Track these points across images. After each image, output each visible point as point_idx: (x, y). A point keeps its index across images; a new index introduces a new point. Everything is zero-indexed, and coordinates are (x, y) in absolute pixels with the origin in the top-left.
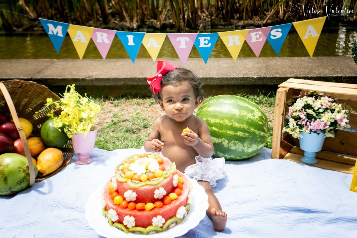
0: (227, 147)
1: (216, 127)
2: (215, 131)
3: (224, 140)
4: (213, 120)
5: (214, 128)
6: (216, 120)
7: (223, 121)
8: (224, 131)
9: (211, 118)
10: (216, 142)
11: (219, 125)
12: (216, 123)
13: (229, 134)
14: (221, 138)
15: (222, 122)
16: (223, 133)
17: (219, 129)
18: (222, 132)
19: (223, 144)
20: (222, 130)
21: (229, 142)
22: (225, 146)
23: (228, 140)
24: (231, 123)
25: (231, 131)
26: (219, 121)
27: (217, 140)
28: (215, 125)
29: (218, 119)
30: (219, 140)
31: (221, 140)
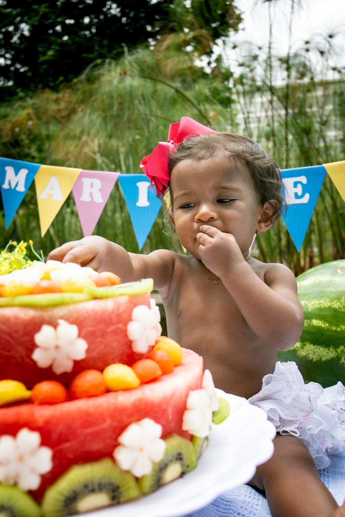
1: (322, 318)
2: (319, 329)
4: (312, 303)
5: (316, 322)
6: (322, 301)
7: (338, 304)
8: (342, 326)
9: (307, 300)
10: (324, 359)
11: (328, 313)
12: (320, 309)
14: (336, 347)
15: (336, 305)
16: (341, 332)
17: (331, 324)
18: (339, 329)
20: (337, 326)
26: (329, 304)
27: (325, 353)
28: (320, 314)
29: (327, 300)
30: (330, 353)
31: (336, 351)
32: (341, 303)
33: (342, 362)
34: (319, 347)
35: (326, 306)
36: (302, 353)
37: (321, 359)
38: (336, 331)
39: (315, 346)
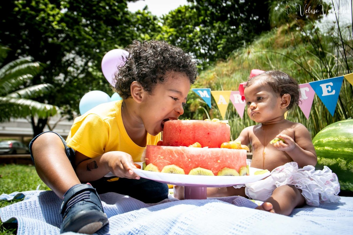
0: (346, 169)
1: (329, 146)
2: (328, 151)
3: (341, 160)
4: (325, 139)
5: (326, 148)
6: (329, 138)
8: (339, 149)
9: (323, 138)
11: (332, 143)
12: (329, 142)
13: (347, 152)
14: (336, 158)
15: (336, 139)
16: (338, 152)
17: (333, 148)
18: (337, 150)
19: (340, 166)
20: (336, 149)
21: (348, 163)
22: (342, 169)
23: (345, 159)
24: (349, 139)
25: (349, 148)
26: (333, 139)
27: (331, 162)
28: (328, 144)
29: (332, 137)
30: (333, 161)
31: (336, 161)
32: (339, 138)
33: (339, 165)
34: (328, 159)
35: (331, 140)
36: (321, 162)
37: (329, 165)
38: (336, 151)
39: (326, 159)
